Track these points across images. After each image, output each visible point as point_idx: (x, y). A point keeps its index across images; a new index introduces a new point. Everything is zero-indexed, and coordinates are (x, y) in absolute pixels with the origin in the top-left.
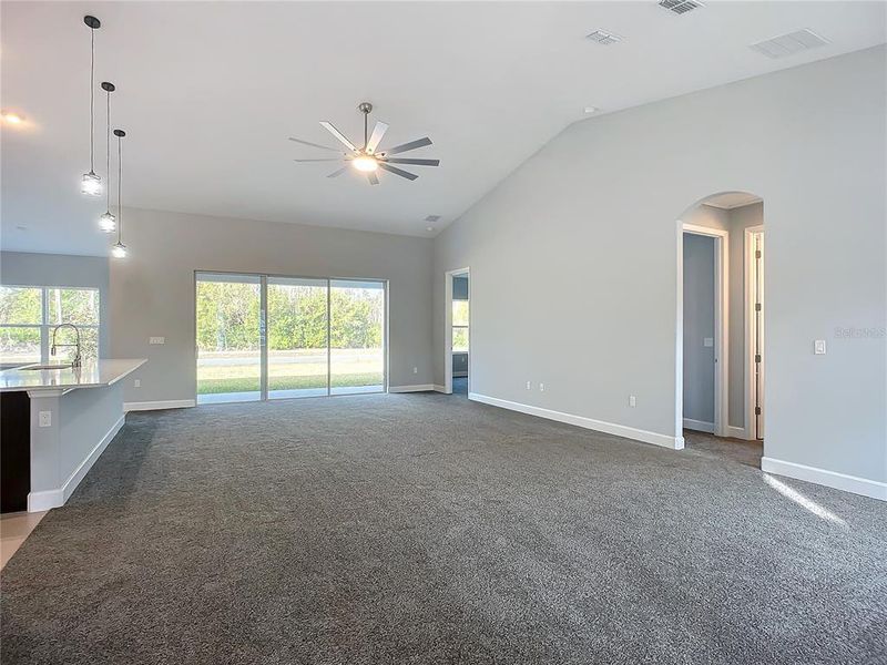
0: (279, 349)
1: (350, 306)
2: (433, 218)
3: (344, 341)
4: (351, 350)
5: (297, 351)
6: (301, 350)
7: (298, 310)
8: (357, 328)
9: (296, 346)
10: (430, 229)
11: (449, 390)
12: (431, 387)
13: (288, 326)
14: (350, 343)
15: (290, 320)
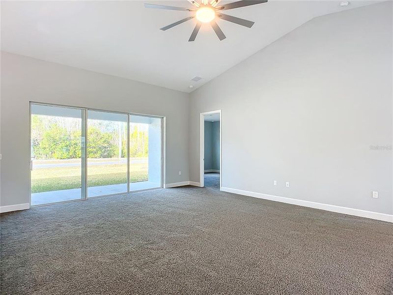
0: (61, 159)
1: (102, 136)
2: (197, 79)
3: (98, 155)
4: (102, 159)
5: (72, 160)
6: (74, 159)
7: (72, 137)
8: (105, 147)
9: (72, 157)
10: (191, 86)
11: (202, 185)
12: (188, 183)
13: (67, 146)
14: (101, 155)
15: (68, 143)
